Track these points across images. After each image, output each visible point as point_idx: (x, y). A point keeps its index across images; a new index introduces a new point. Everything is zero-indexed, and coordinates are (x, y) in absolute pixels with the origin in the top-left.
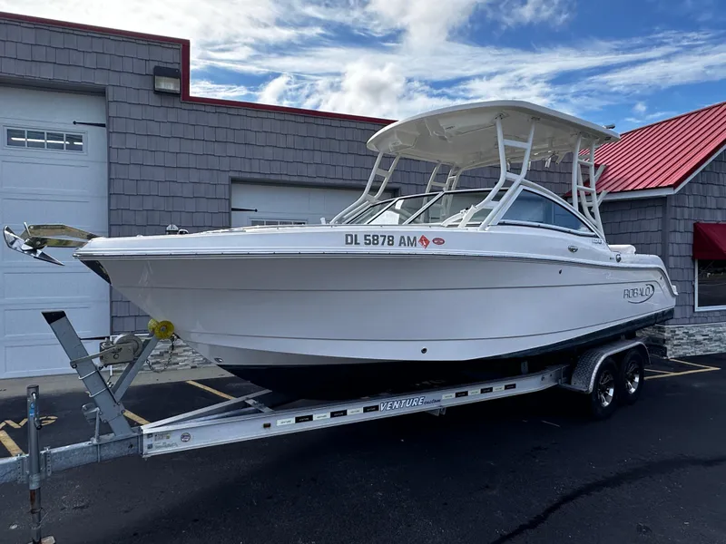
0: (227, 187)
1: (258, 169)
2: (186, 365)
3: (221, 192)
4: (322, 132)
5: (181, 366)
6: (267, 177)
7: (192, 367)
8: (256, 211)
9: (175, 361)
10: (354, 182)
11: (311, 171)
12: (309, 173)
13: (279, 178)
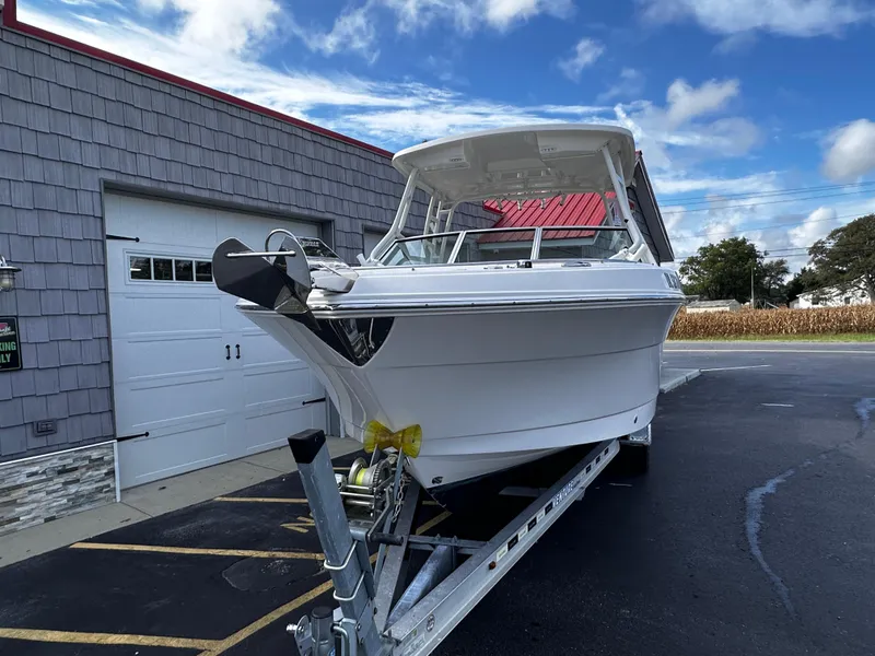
0: (97, 196)
1: (147, 171)
2: (34, 519)
3: (87, 203)
4: (239, 128)
5: (25, 522)
6: (162, 186)
7: (47, 520)
8: (137, 240)
9: (11, 515)
10: (281, 207)
11: (225, 184)
12: (223, 187)
13: (181, 190)
